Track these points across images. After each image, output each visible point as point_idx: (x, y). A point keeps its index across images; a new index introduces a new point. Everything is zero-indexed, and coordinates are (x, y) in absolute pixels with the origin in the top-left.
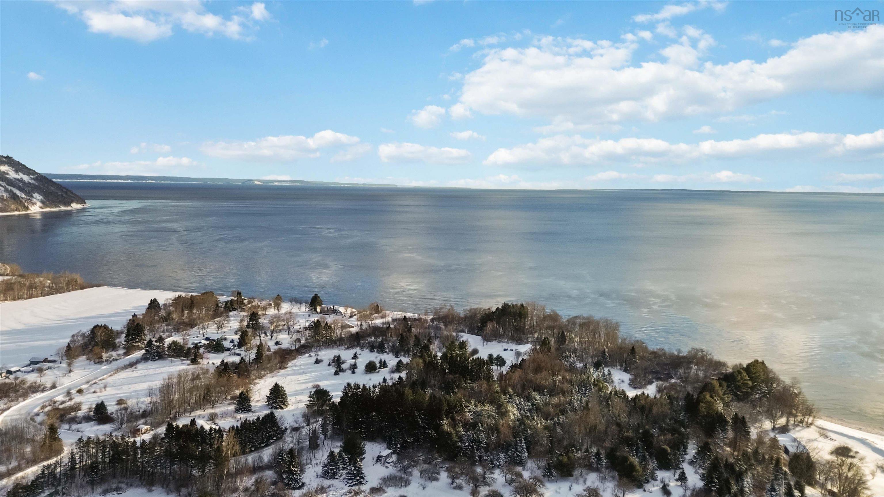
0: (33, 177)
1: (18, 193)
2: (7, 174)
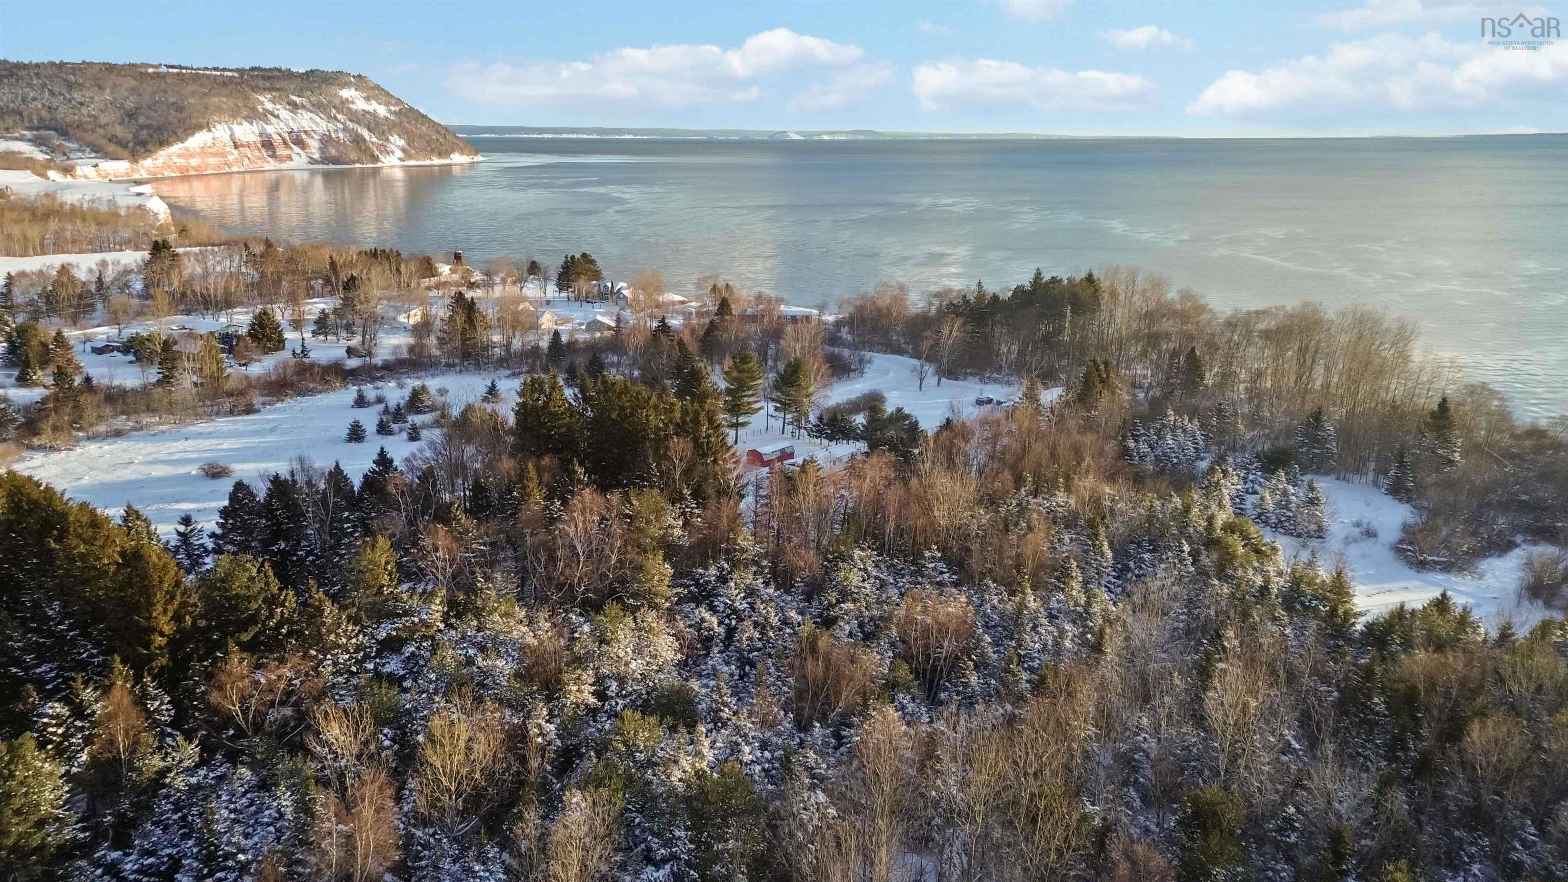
0: (393, 108)
1: (366, 134)
2: (353, 103)
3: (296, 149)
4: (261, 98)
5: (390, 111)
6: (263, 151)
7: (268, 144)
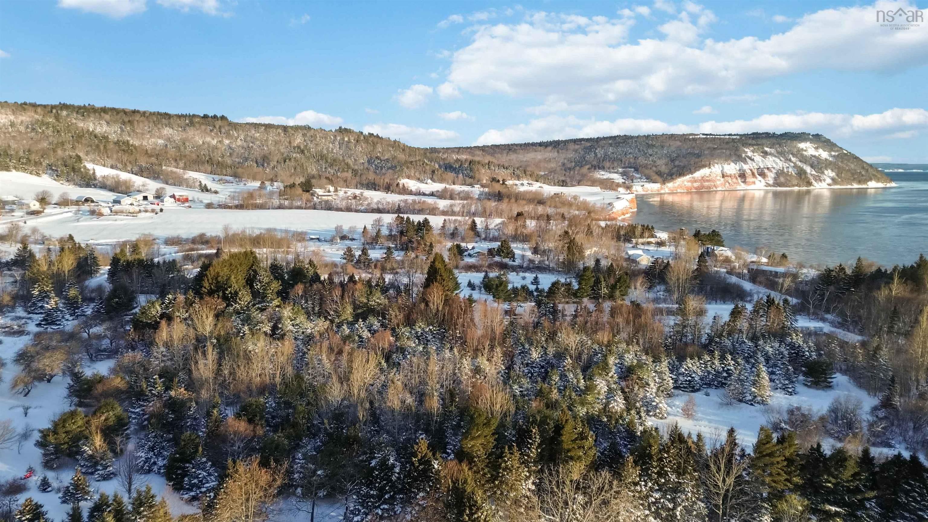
1: (808, 169)
2: (806, 151)
3: (760, 178)
4: (746, 150)
5: (831, 156)
6: (739, 179)
7: (743, 175)
